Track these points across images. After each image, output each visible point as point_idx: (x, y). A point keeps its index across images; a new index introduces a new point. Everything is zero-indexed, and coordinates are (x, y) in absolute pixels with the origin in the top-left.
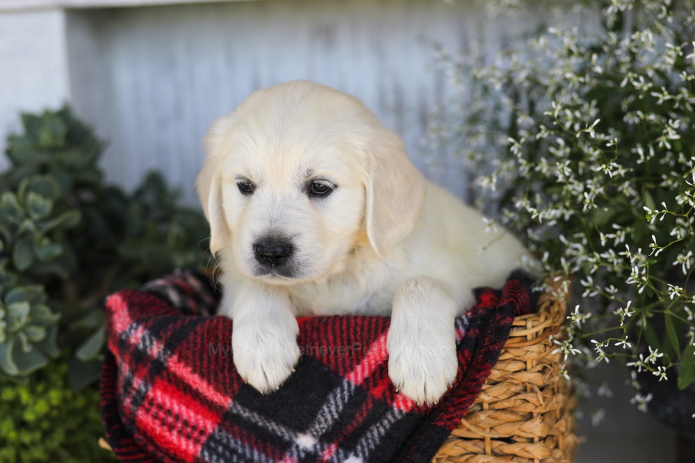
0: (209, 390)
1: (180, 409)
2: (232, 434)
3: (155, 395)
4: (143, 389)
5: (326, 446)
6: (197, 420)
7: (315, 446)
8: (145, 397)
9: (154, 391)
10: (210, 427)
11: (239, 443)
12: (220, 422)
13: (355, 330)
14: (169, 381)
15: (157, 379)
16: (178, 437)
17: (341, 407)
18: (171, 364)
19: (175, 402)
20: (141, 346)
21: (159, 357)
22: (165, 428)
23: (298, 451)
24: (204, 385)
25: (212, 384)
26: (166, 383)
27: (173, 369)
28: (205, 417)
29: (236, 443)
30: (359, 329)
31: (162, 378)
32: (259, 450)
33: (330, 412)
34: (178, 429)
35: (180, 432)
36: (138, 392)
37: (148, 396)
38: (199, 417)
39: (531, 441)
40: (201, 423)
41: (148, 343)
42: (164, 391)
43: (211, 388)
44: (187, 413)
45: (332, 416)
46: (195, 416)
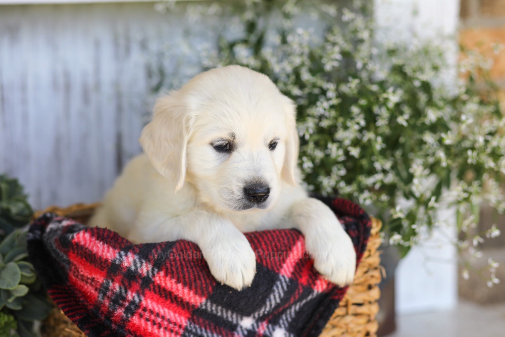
0: (190, 294)
1: (164, 312)
2: (198, 324)
3: (147, 304)
4: (137, 300)
5: (260, 324)
6: (175, 318)
7: (253, 325)
8: (138, 306)
9: (145, 299)
10: (184, 322)
11: (204, 330)
12: (190, 316)
13: (279, 240)
14: (155, 291)
15: (147, 291)
16: (164, 332)
17: (282, 295)
18: (157, 278)
19: (160, 306)
20: (133, 268)
21: (148, 275)
22: (155, 327)
23: (242, 330)
24: (186, 290)
25: (192, 290)
26: (153, 293)
27: (159, 282)
28: (180, 315)
29: (201, 330)
30: (281, 239)
31: (150, 290)
32: (217, 334)
33: (275, 298)
34: (165, 326)
35: (166, 328)
36: (133, 303)
37: (142, 305)
38: (177, 315)
39: (370, 303)
40: (179, 320)
41: (139, 265)
42: (152, 299)
43: (192, 293)
44: (169, 313)
45: (276, 301)
46: (174, 316)
